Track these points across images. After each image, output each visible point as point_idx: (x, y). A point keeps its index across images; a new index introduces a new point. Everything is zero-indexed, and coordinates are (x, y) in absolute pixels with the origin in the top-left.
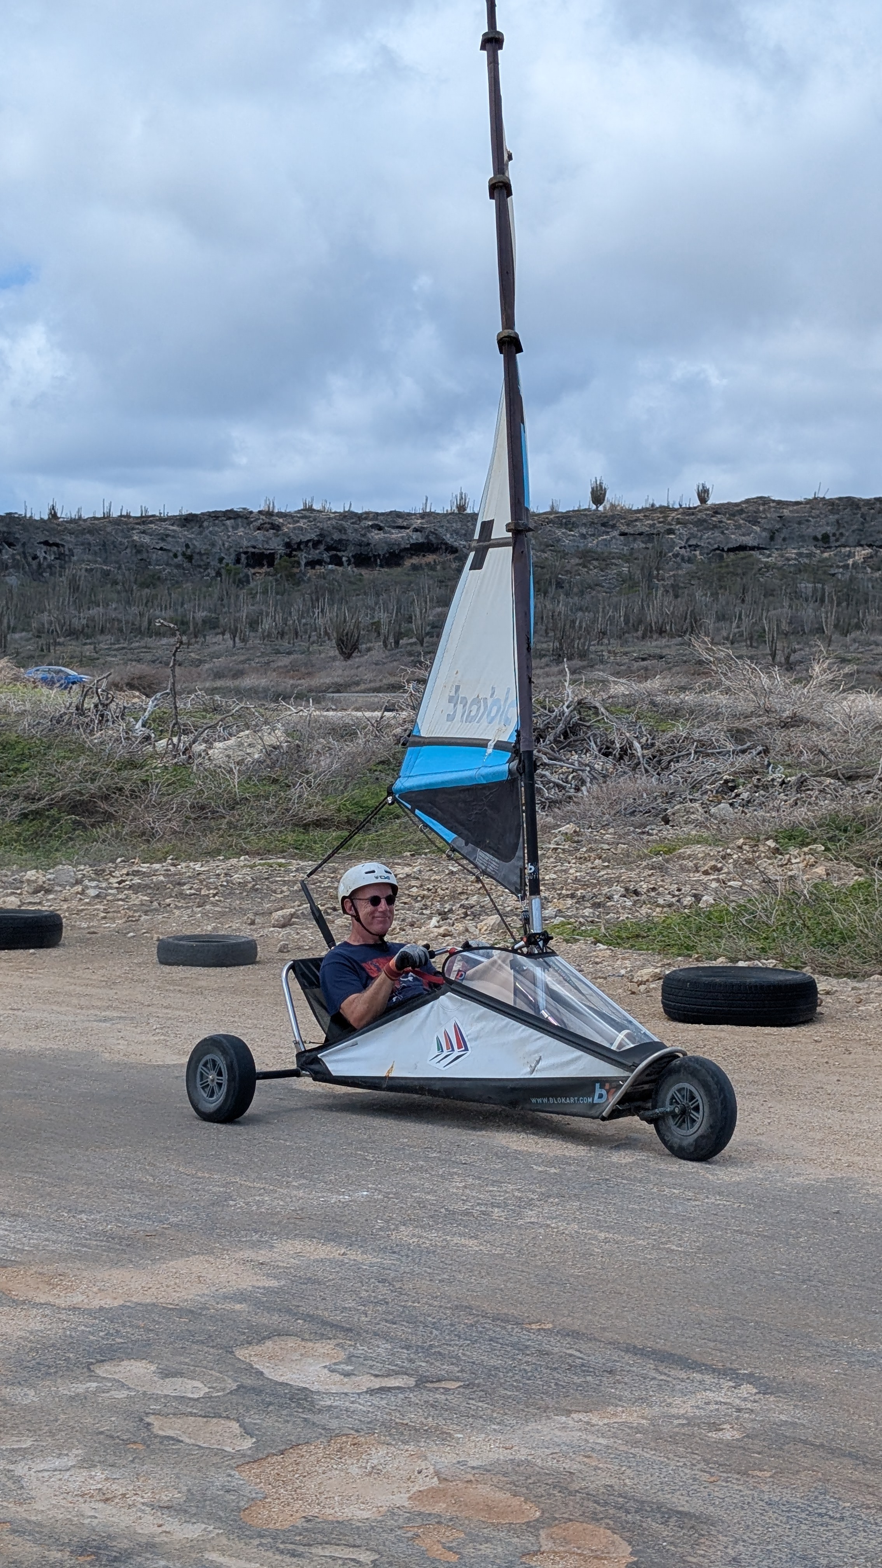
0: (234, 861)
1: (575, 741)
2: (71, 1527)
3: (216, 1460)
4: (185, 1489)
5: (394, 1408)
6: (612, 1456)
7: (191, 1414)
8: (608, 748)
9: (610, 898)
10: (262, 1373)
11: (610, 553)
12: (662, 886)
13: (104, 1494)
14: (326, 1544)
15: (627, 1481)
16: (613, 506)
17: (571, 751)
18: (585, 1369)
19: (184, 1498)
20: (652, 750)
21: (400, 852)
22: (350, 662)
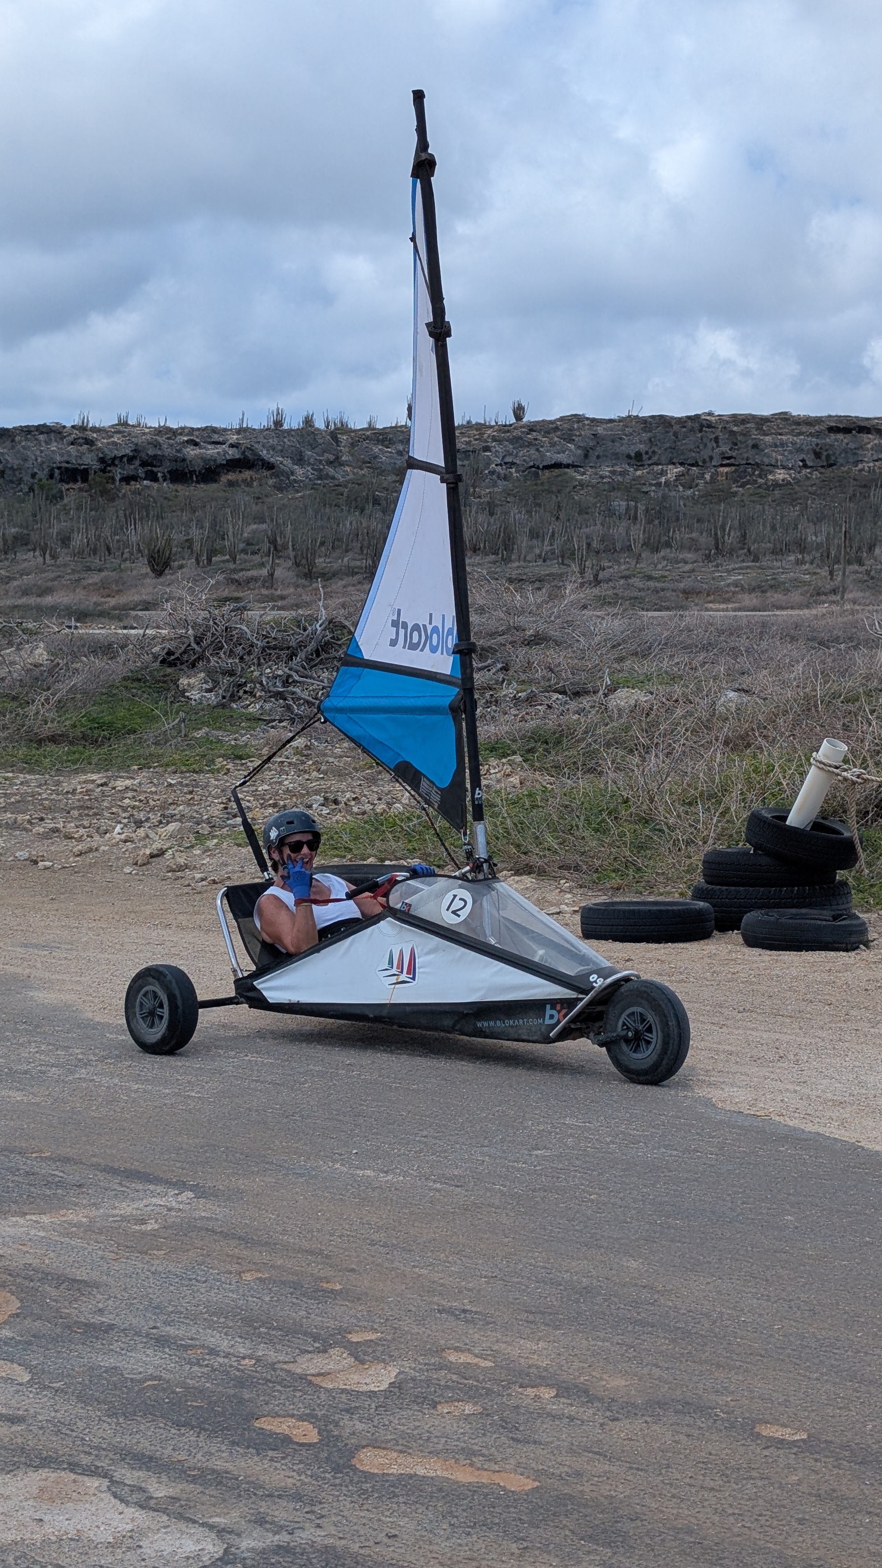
1: (326, 659)
17: (322, 669)
18: (59, 1184)
22: (161, 580)
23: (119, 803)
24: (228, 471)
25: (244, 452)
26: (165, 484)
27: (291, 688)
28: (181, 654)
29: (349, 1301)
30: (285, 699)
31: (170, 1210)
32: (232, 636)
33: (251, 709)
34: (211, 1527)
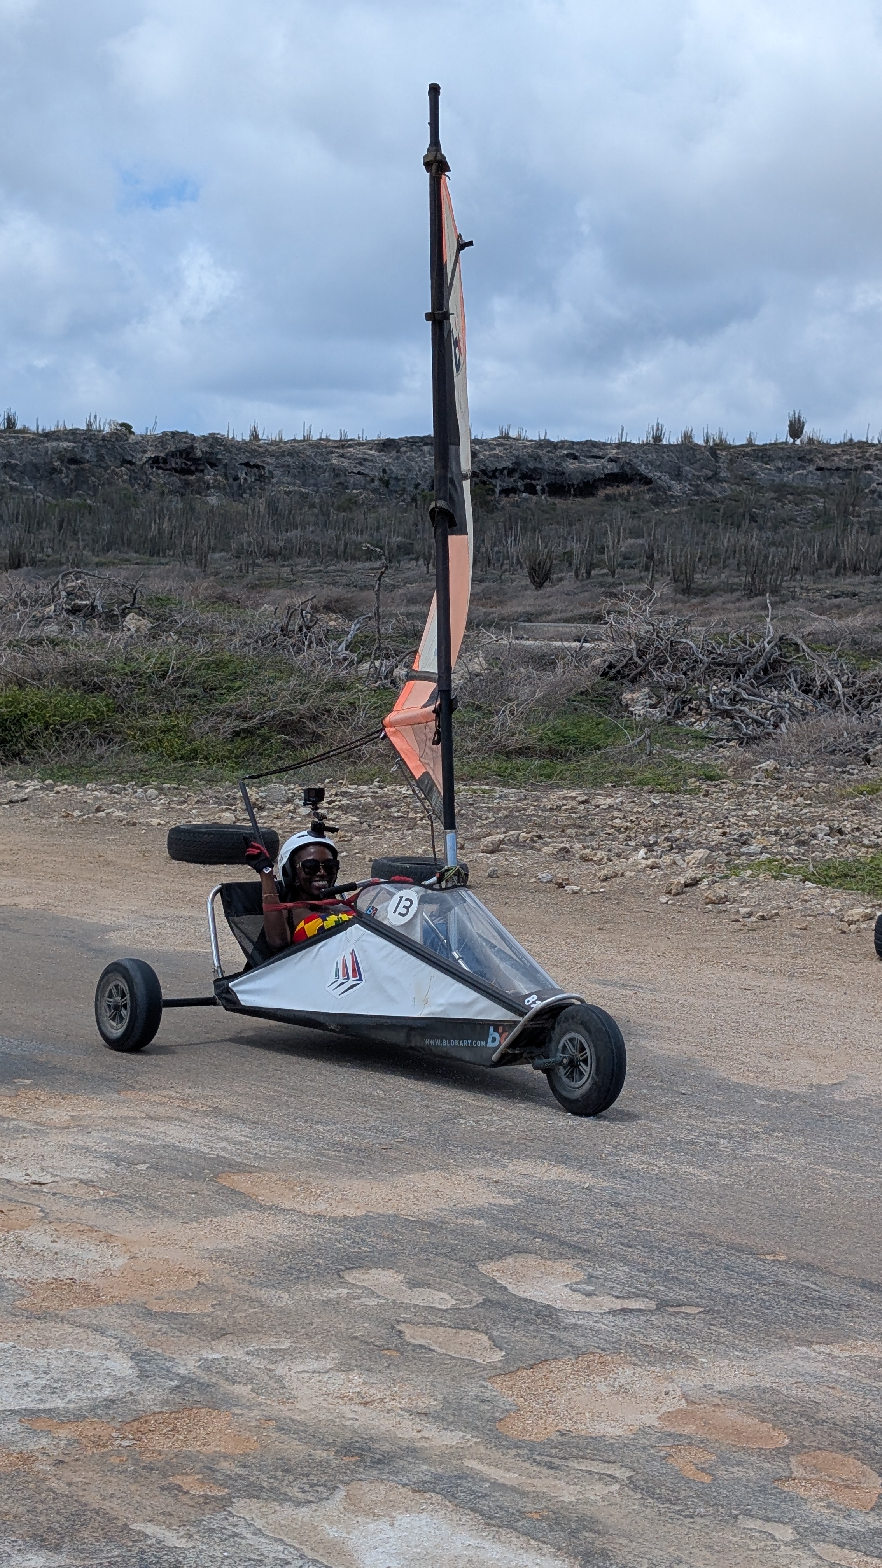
1: (774, 677)
2: (334, 1428)
3: (468, 1370)
4: (440, 1397)
5: (637, 1329)
6: (856, 1388)
7: (441, 1324)
8: (808, 685)
9: (814, 836)
10: (506, 1289)
11: (807, 488)
12: (865, 826)
13: (363, 1398)
14: (582, 1458)
15: (872, 1414)
16: (811, 440)
17: (770, 688)
18: (822, 1301)
19: (441, 1406)
20: (853, 689)
21: (601, 783)
22: (541, 592)
24: (606, 485)
25: (622, 467)
26: (543, 497)
27: (738, 706)
28: (622, 667)
30: (732, 718)
32: (677, 650)
33: (696, 727)
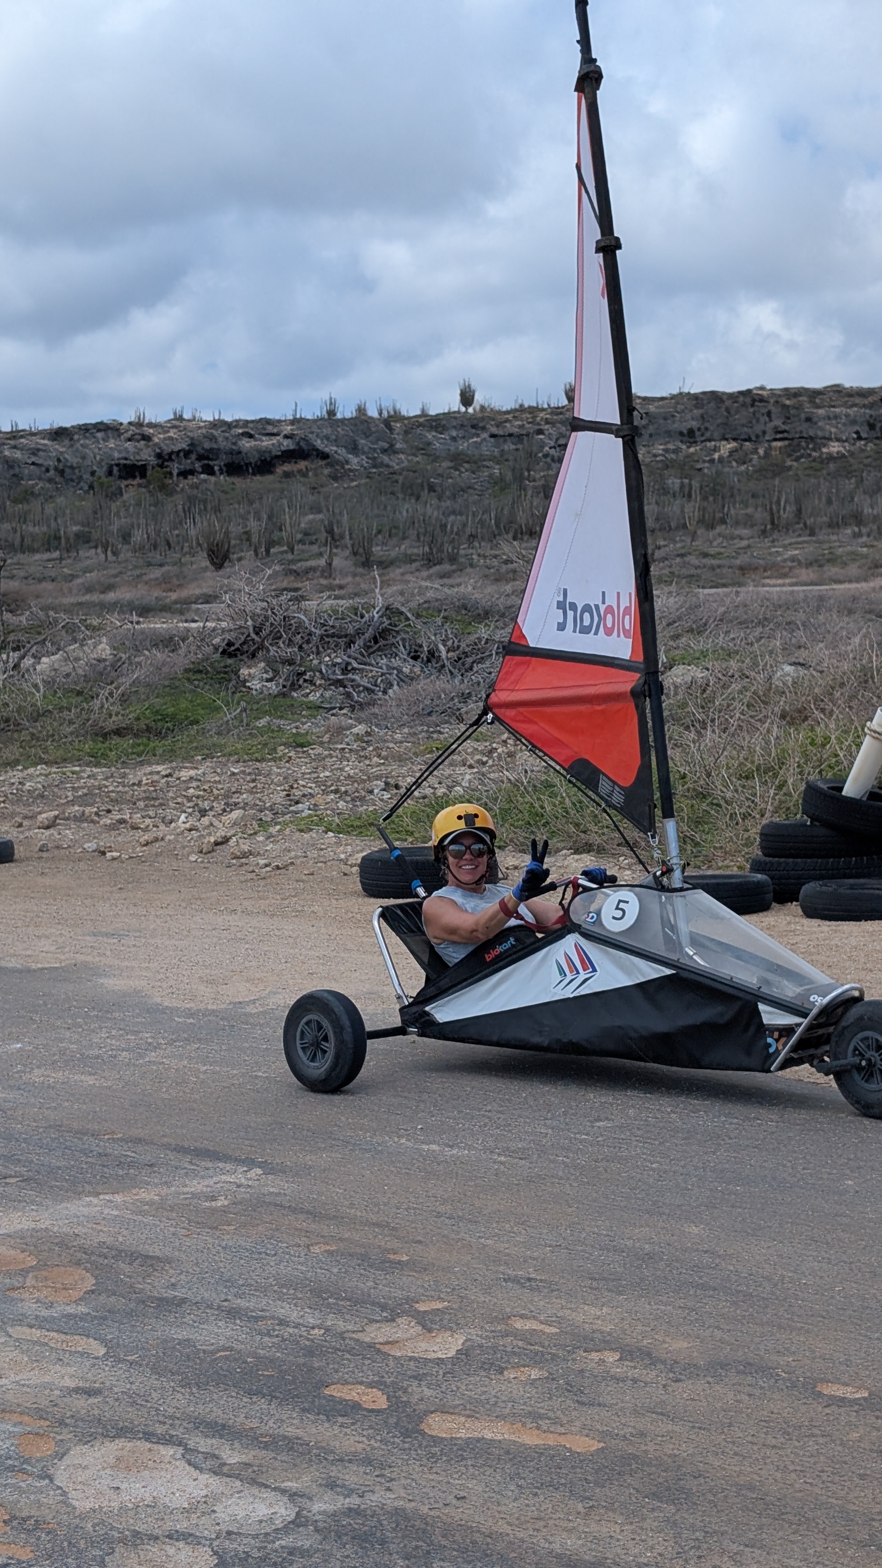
0: (31, 770)
1: (384, 646)
8: (416, 651)
9: (371, 792)
11: (481, 455)
16: (483, 408)
17: (381, 656)
20: (457, 652)
21: (192, 757)
22: (221, 573)
23: (184, 793)
24: (284, 462)
25: (298, 444)
26: (222, 477)
27: (350, 676)
28: (241, 645)
29: (416, 1271)
30: (345, 687)
31: (239, 1186)
32: (291, 625)
33: (311, 698)
34: (283, 1491)
